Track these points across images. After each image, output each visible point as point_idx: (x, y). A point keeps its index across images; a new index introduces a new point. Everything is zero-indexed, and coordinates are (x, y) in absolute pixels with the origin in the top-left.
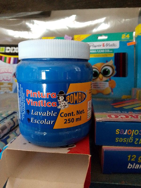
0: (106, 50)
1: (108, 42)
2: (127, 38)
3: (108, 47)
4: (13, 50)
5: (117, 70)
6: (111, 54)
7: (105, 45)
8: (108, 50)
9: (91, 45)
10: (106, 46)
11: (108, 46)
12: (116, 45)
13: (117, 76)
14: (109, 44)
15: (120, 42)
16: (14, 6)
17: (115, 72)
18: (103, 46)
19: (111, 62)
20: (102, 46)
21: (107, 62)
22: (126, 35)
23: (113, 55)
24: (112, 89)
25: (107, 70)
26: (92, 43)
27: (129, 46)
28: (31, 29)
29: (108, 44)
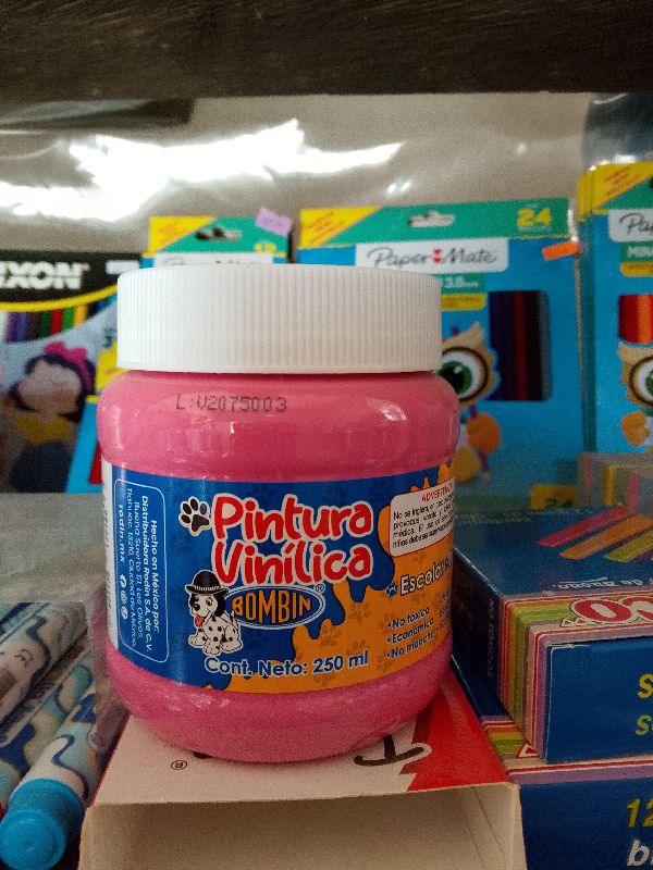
0: (450, 279)
1: (458, 244)
2: (540, 224)
3: (460, 267)
4: (8, 275)
5: (501, 367)
6: (474, 295)
7: (442, 255)
8: (460, 279)
9: (381, 254)
10: (449, 260)
11: (458, 260)
12: (492, 255)
13: (503, 394)
14: (462, 251)
15: (512, 245)
16: (21, 70)
17: (495, 379)
18: (437, 260)
19: (476, 335)
20: (429, 261)
21: (455, 331)
22: (537, 212)
23: (481, 302)
24: (483, 458)
25: (458, 370)
26: (385, 244)
27: (552, 262)
28: (94, 180)
29: (458, 250)
